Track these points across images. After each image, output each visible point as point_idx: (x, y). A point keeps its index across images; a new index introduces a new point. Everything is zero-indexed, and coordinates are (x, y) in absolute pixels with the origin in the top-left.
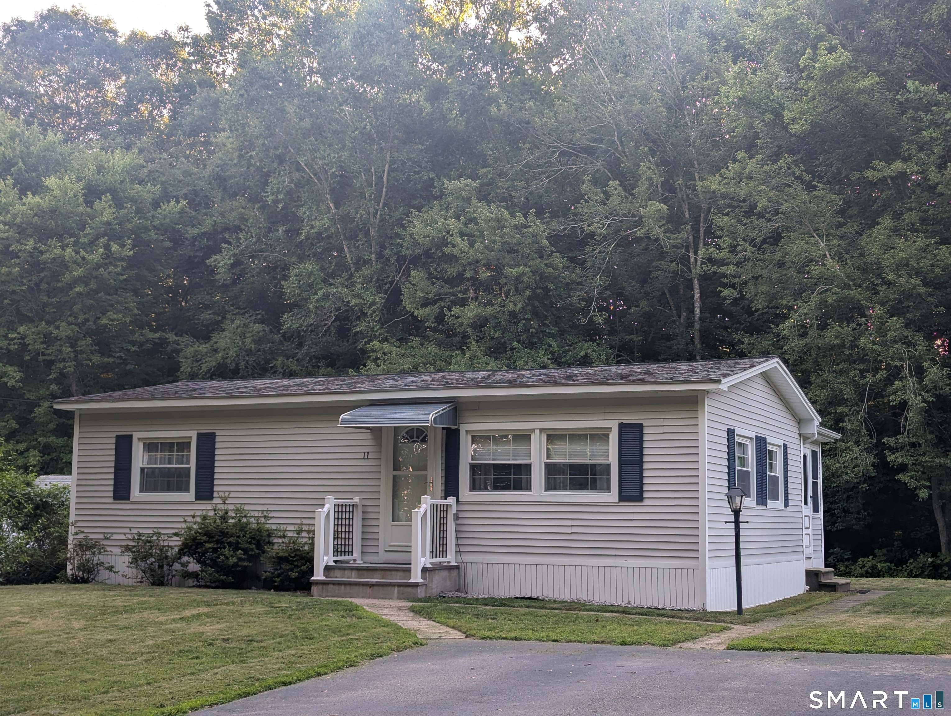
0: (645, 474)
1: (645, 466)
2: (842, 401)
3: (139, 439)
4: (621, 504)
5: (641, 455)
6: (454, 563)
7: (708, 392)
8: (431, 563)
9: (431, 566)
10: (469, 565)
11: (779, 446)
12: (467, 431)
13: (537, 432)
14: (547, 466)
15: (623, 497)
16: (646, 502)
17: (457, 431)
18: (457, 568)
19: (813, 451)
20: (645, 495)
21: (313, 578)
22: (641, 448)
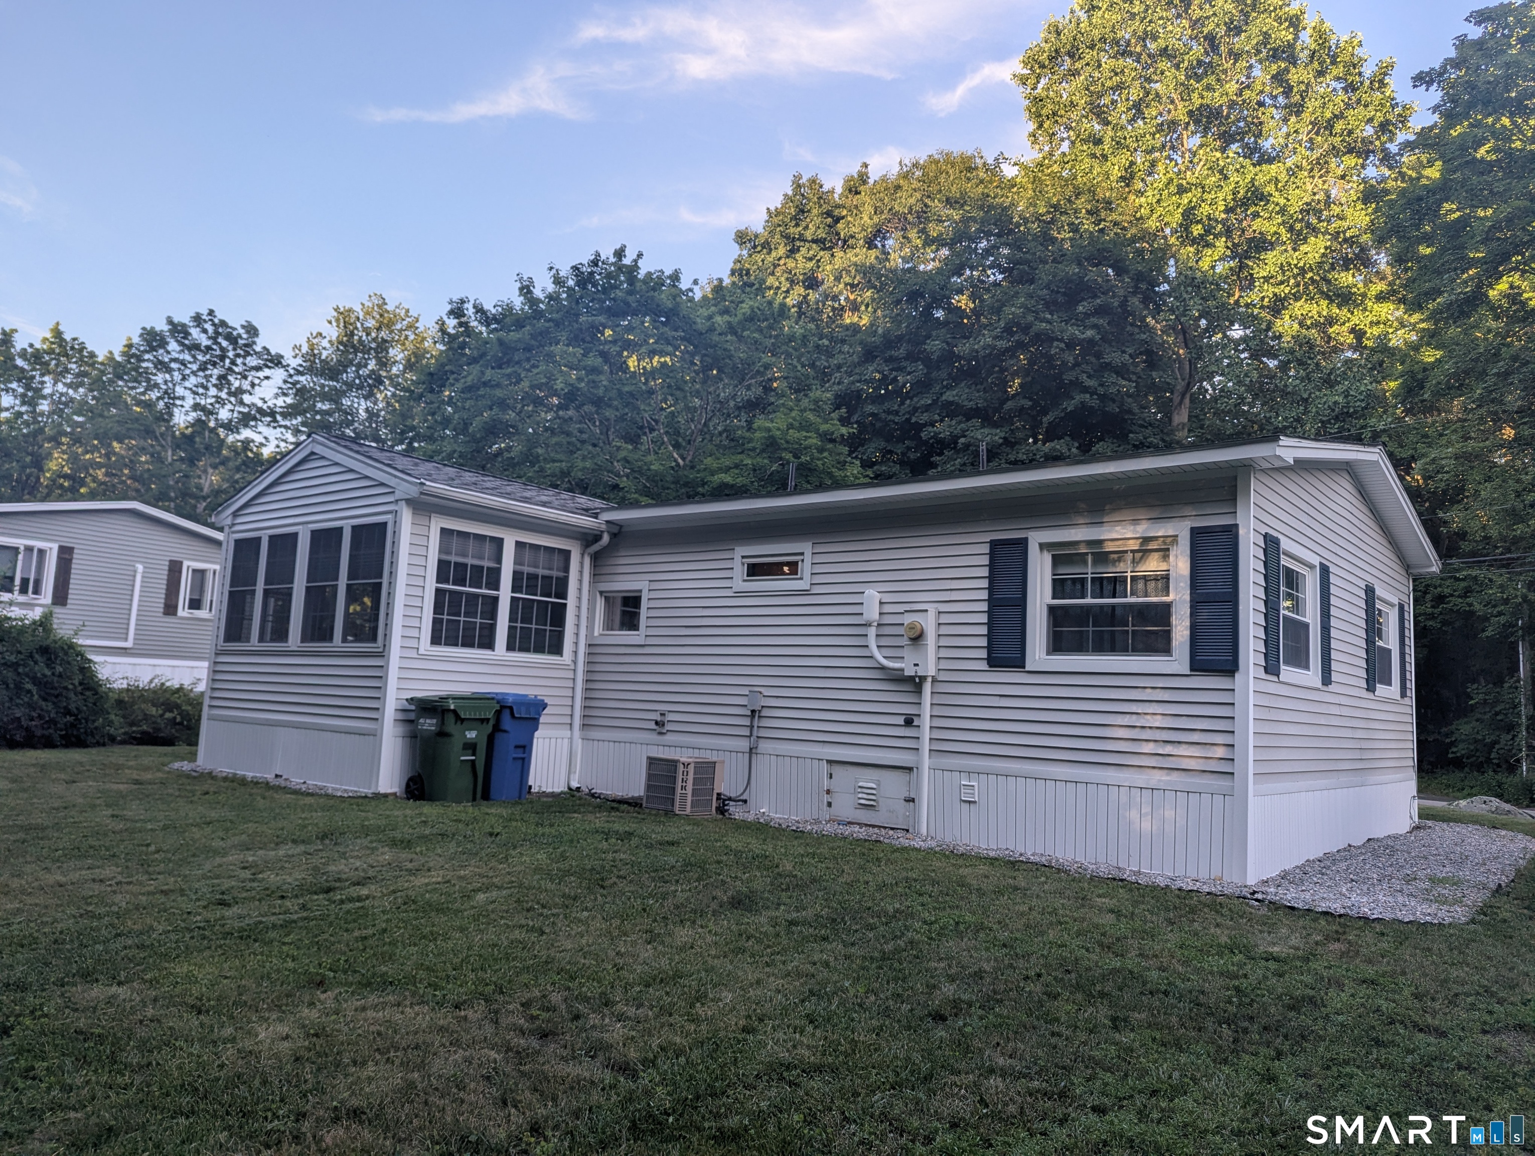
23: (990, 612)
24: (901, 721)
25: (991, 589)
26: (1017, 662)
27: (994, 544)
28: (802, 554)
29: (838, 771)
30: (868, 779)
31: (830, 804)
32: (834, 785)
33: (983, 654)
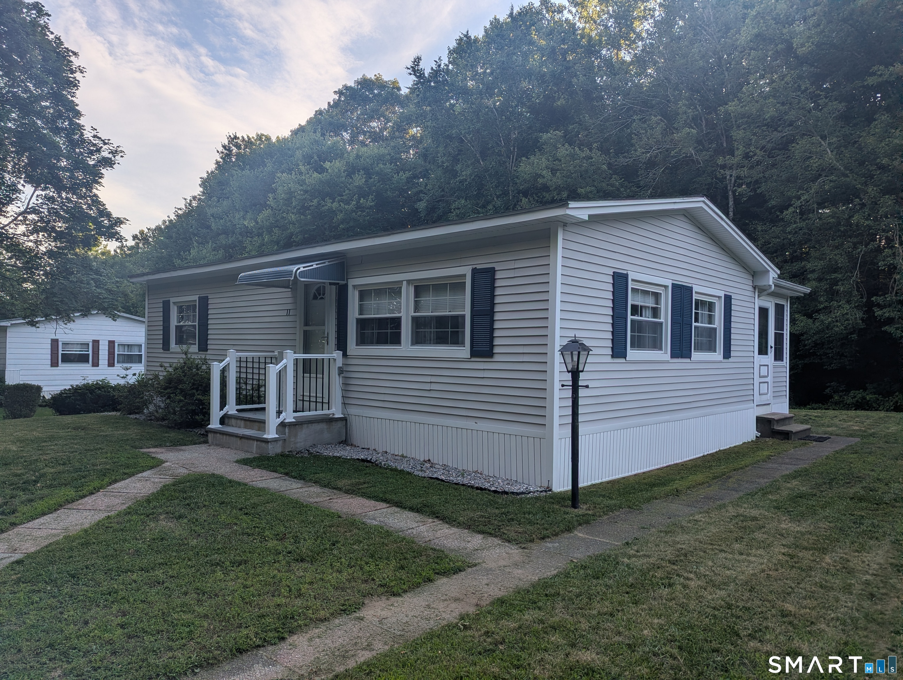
0: (497, 325)
1: (497, 317)
2: (836, 270)
3: (174, 303)
4: (473, 359)
5: (493, 305)
6: (339, 415)
7: (565, 225)
8: (294, 418)
9: (294, 420)
10: (353, 417)
11: (719, 297)
12: (354, 287)
13: (405, 283)
14: (414, 319)
15: (475, 353)
16: (496, 358)
17: (346, 285)
18: (344, 420)
19: (777, 305)
20: (496, 350)
21: (209, 426)
22: (493, 296)
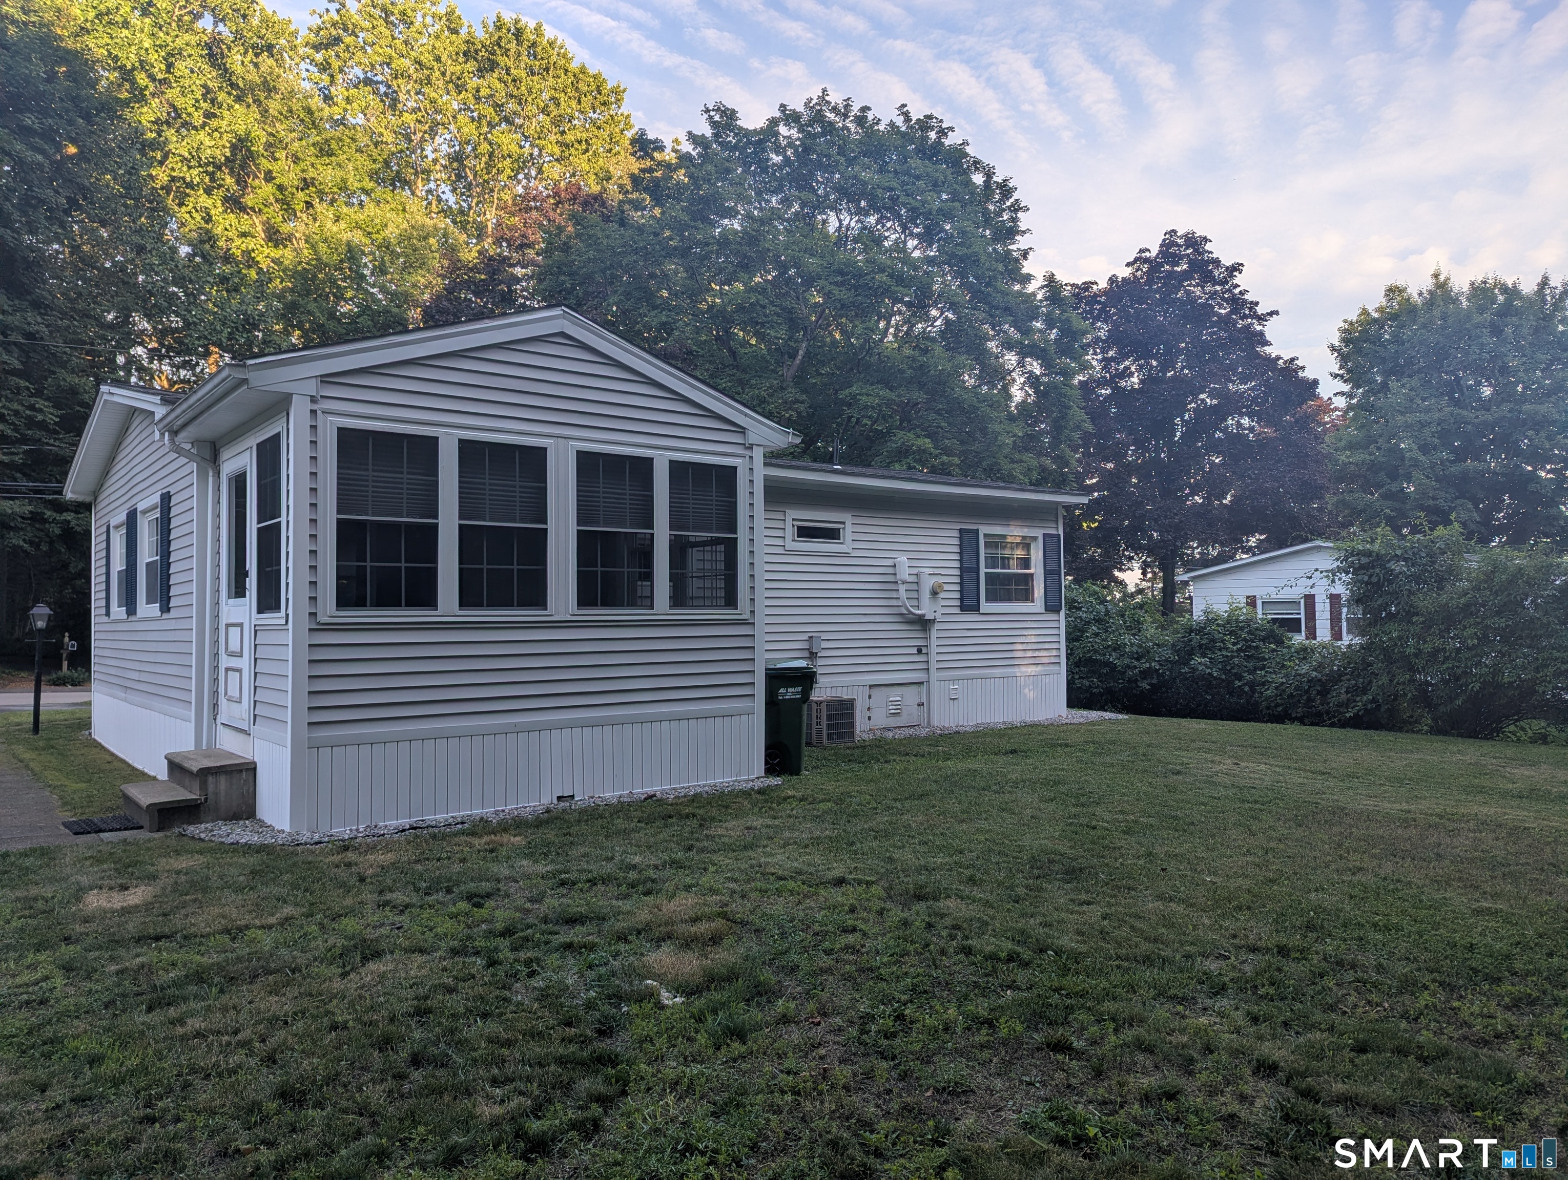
23: (961, 576)
24: (915, 651)
25: (961, 561)
26: (976, 608)
27: (960, 530)
28: (844, 523)
29: (876, 692)
30: (895, 695)
31: (869, 718)
32: (873, 703)
33: (958, 603)
